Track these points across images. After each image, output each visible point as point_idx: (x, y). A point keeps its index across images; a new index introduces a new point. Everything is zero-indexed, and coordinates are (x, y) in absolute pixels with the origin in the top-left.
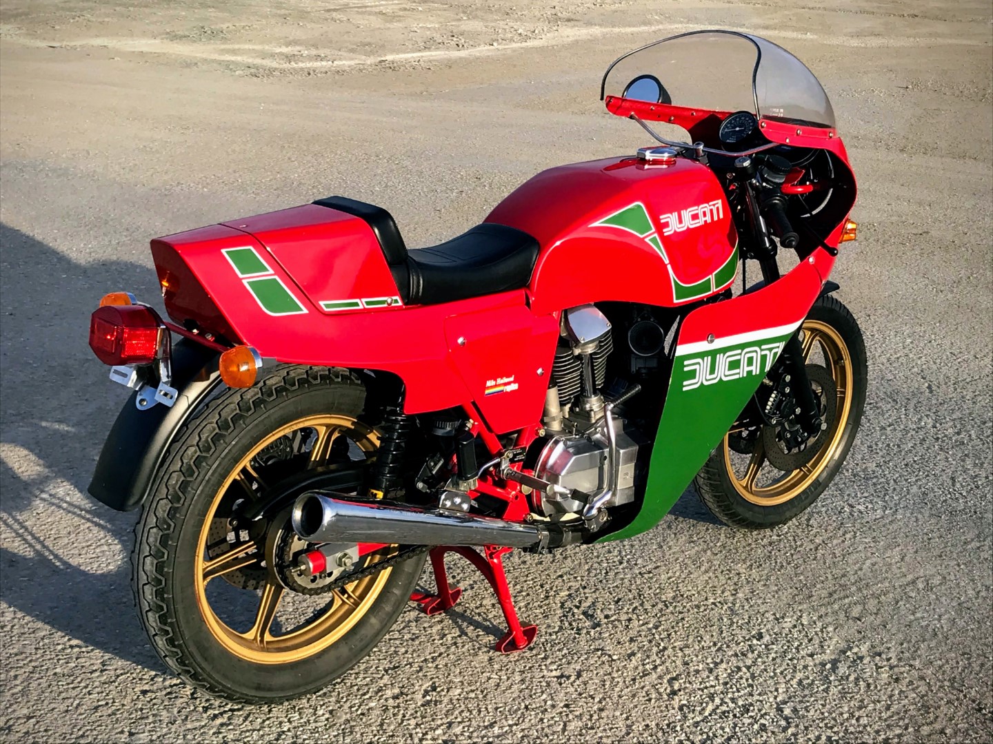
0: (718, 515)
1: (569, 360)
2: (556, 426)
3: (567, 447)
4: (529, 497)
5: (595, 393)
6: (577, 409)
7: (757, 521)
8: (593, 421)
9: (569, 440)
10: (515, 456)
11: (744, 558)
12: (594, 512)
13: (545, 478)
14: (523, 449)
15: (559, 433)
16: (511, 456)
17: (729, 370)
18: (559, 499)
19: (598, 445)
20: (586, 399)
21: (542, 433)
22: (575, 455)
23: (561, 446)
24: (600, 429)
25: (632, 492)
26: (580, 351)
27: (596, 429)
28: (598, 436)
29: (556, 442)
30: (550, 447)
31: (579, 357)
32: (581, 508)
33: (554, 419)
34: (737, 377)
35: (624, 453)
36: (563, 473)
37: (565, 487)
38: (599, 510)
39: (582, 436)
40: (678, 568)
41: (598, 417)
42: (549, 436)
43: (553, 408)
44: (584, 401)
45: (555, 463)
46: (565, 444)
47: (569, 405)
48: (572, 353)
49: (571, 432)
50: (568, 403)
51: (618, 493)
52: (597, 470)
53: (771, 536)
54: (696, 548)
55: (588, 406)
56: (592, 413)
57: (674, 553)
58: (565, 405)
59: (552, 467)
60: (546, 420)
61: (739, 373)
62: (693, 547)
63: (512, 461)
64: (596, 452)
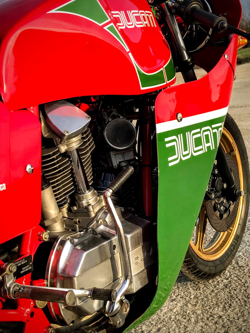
0: (188, 275)
1: (57, 158)
2: (58, 228)
3: (74, 245)
4: (46, 310)
5: (88, 188)
6: (75, 208)
7: (213, 272)
8: (93, 215)
9: (75, 237)
10: (19, 268)
11: (215, 302)
12: (117, 306)
13: (58, 285)
14: (28, 258)
15: (62, 233)
16: (14, 269)
17: (196, 147)
18: (78, 303)
19: (105, 237)
20: (81, 196)
21: (45, 236)
22: (85, 250)
23: (68, 246)
24: (101, 220)
25: (145, 274)
26: (66, 148)
27: (98, 222)
28: (102, 227)
29: (63, 243)
30: (57, 250)
31: (66, 155)
32: (102, 306)
33: (54, 221)
34: (201, 152)
35: (132, 238)
36: (77, 273)
37: (82, 289)
38: (121, 302)
39: (87, 231)
40: (175, 325)
41: (96, 210)
42: (53, 239)
43: (52, 209)
44: (79, 198)
45: (66, 266)
46: (72, 243)
47: (66, 206)
48: (58, 151)
49: (74, 230)
50: (65, 203)
51: (134, 279)
52: (109, 262)
53: (222, 281)
54: (179, 304)
55: (84, 203)
56: (91, 207)
57: (165, 313)
58: (62, 205)
59: (64, 270)
60: (47, 223)
61: (202, 149)
62: (176, 304)
63: (18, 275)
64: (104, 243)
